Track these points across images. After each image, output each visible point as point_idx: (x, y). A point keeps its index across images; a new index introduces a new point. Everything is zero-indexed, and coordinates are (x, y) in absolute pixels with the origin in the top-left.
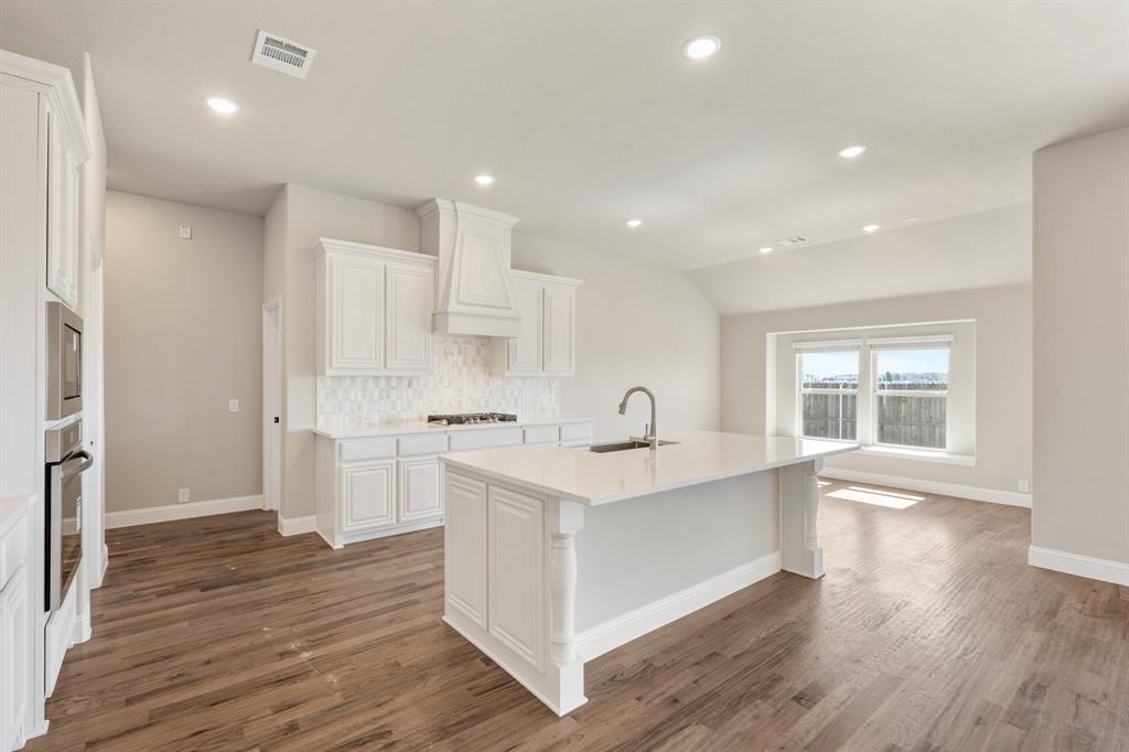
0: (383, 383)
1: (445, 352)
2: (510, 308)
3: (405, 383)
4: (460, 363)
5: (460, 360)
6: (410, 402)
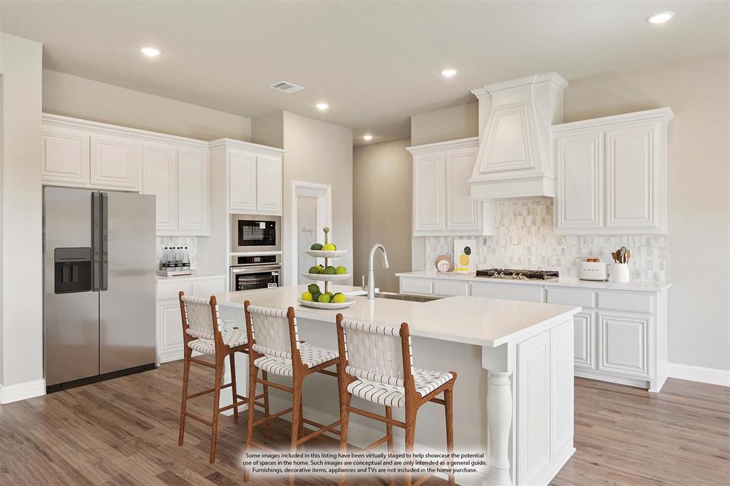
4: (529, 222)
5: (529, 219)
6: (485, 257)
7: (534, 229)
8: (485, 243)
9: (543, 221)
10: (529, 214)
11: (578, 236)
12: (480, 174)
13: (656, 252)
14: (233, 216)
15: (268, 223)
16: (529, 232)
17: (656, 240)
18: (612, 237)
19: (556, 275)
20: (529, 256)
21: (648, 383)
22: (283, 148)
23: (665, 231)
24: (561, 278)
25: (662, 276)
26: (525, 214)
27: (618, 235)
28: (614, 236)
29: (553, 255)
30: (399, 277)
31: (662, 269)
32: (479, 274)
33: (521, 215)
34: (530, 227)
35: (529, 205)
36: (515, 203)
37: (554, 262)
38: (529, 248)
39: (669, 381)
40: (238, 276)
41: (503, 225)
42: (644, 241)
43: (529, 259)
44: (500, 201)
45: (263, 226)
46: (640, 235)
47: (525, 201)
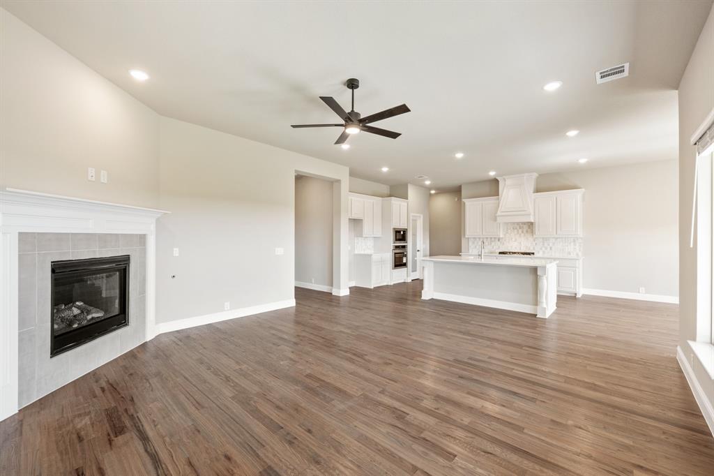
0: (489, 240)
1: (513, 229)
2: (526, 211)
3: (497, 240)
5: (520, 231)
7: (522, 235)
8: (499, 240)
9: (527, 231)
10: (520, 229)
11: (543, 238)
12: (502, 212)
13: (577, 244)
14: (394, 229)
15: (404, 232)
16: (520, 236)
17: (577, 240)
19: (533, 254)
20: (520, 246)
21: (576, 294)
22: (408, 200)
23: (581, 236)
24: (535, 255)
25: (580, 254)
26: (518, 228)
29: (531, 246)
31: (580, 251)
32: (500, 253)
33: (516, 229)
34: (520, 234)
35: (520, 225)
36: (513, 224)
37: (532, 248)
38: (520, 243)
39: (583, 295)
40: (395, 253)
41: (508, 233)
42: (572, 240)
44: (507, 224)
45: (402, 233)
47: (518, 223)
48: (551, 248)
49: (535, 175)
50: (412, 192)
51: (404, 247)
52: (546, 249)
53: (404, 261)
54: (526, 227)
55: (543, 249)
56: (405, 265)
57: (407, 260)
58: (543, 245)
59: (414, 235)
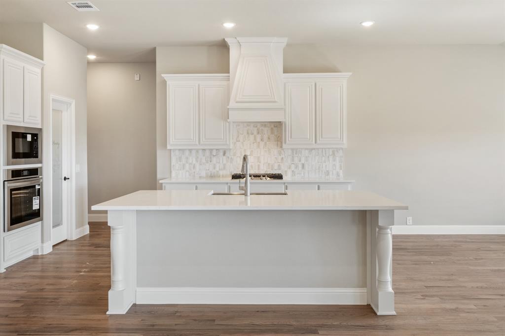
0: (208, 153)
1: (248, 133)
2: (275, 102)
3: (222, 153)
4: (258, 139)
5: (259, 137)
6: (224, 165)
7: (262, 144)
8: (224, 154)
9: (269, 138)
10: (258, 133)
12: (237, 102)
13: (338, 159)
14: (8, 127)
15: (33, 136)
16: (258, 146)
17: (338, 152)
18: (313, 151)
19: (281, 176)
20: (259, 164)
22: (42, 59)
24: (286, 178)
26: (255, 132)
27: (316, 149)
28: (314, 149)
29: (275, 162)
30: (162, 184)
31: (341, 169)
32: (234, 177)
33: (253, 134)
34: (259, 142)
35: (258, 127)
36: (248, 125)
37: (276, 167)
38: (259, 158)
40: (11, 191)
41: (239, 141)
42: (331, 153)
43: (259, 166)
45: (29, 138)
46: (329, 148)
47: (255, 124)
48: (303, 165)
49: (285, 41)
50: (51, 42)
51: (34, 172)
52: (297, 167)
53: (36, 207)
54: (266, 131)
55: (293, 167)
56: (36, 215)
57: (41, 204)
58: (293, 160)
59: (57, 144)
